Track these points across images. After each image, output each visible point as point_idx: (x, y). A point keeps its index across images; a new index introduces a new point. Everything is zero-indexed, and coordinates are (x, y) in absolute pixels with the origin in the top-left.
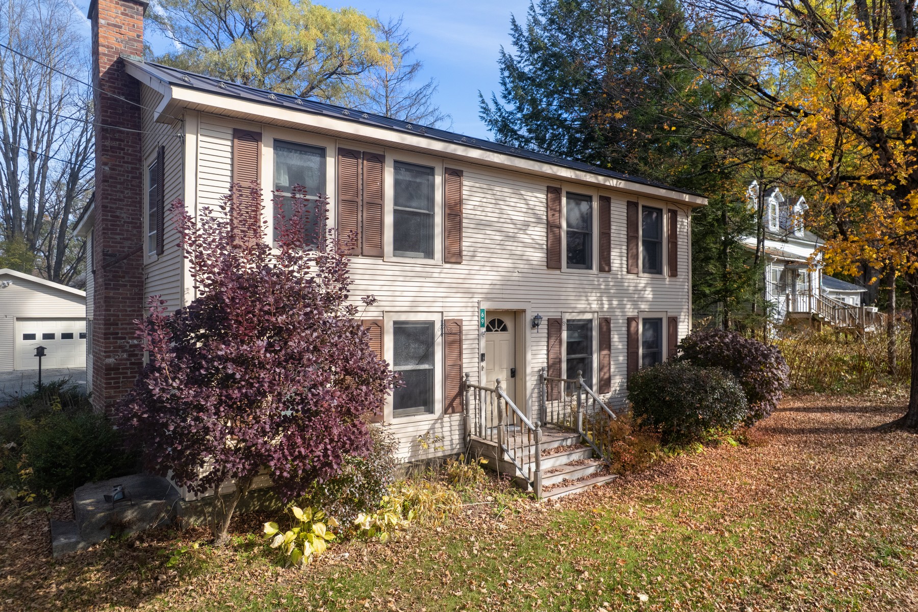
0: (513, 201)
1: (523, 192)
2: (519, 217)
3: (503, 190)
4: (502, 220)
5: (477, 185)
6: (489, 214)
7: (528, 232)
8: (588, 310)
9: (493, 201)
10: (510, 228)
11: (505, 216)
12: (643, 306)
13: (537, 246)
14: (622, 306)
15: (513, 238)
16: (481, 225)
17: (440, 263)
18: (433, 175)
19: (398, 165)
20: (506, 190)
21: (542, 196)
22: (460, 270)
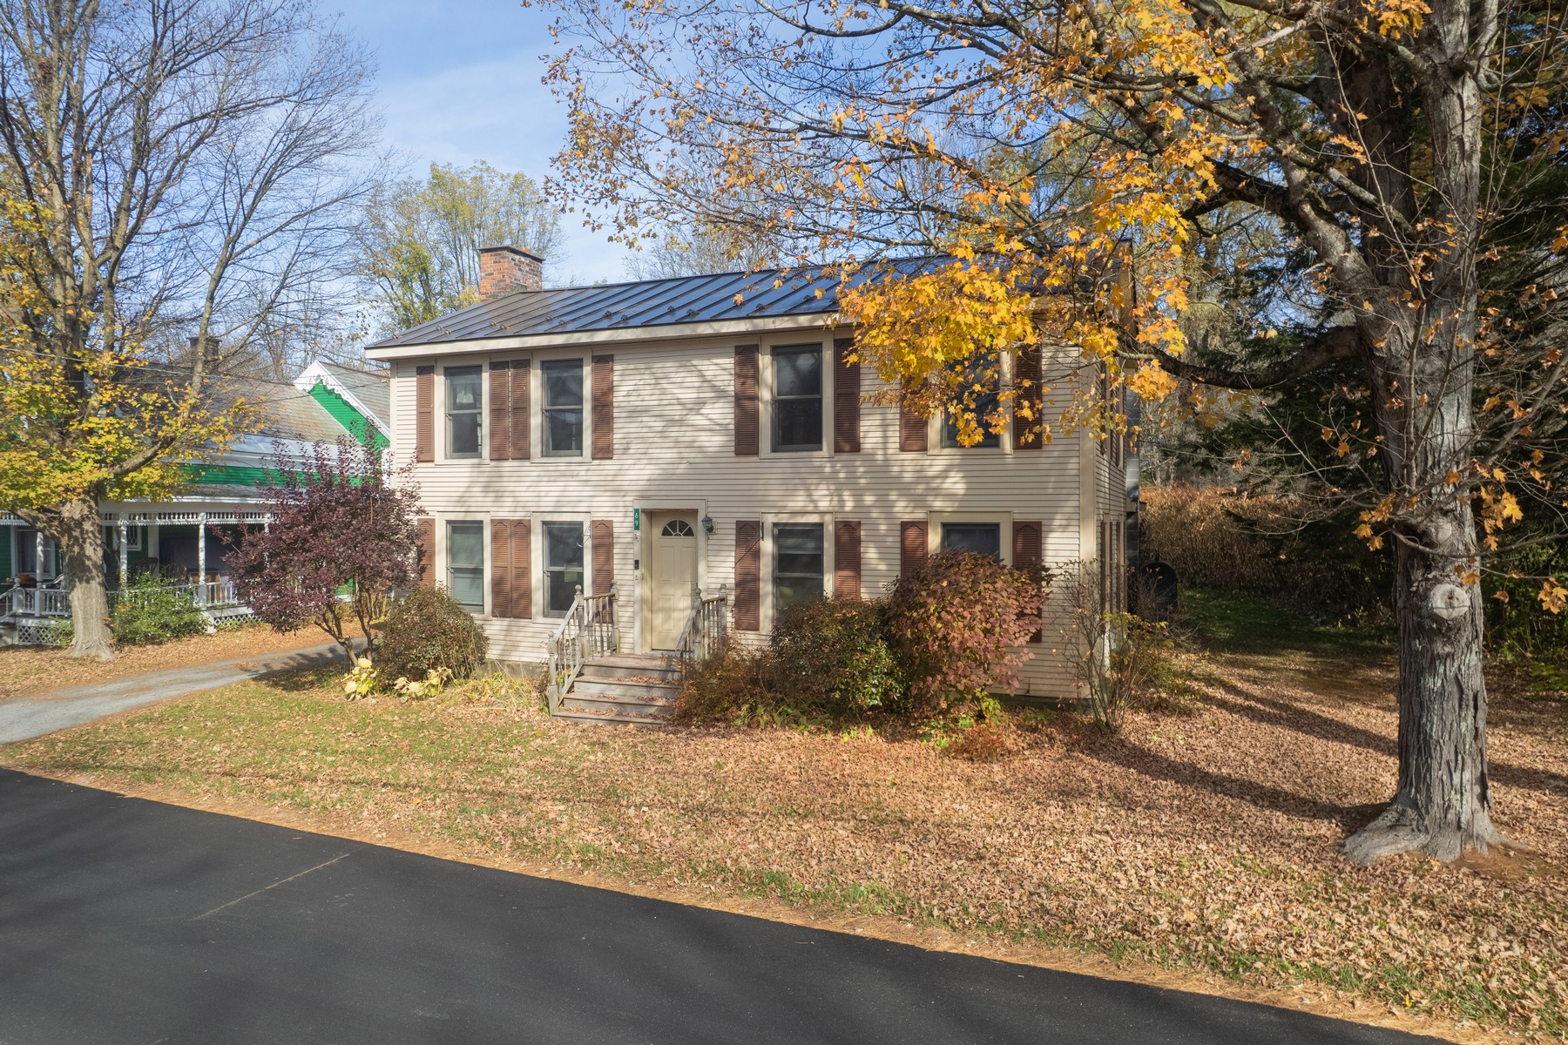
0: (679, 376)
1: (695, 362)
2: (689, 395)
3: (668, 367)
4: (664, 402)
5: (632, 367)
6: (647, 398)
7: (703, 411)
8: (810, 509)
9: (653, 381)
10: (676, 411)
11: (669, 397)
12: (938, 504)
13: (718, 428)
14: (886, 506)
15: (681, 422)
16: (635, 413)
17: (589, 460)
18: (581, 367)
19: (546, 366)
20: (669, 364)
21: (728, 362)
22: (609, 466)
